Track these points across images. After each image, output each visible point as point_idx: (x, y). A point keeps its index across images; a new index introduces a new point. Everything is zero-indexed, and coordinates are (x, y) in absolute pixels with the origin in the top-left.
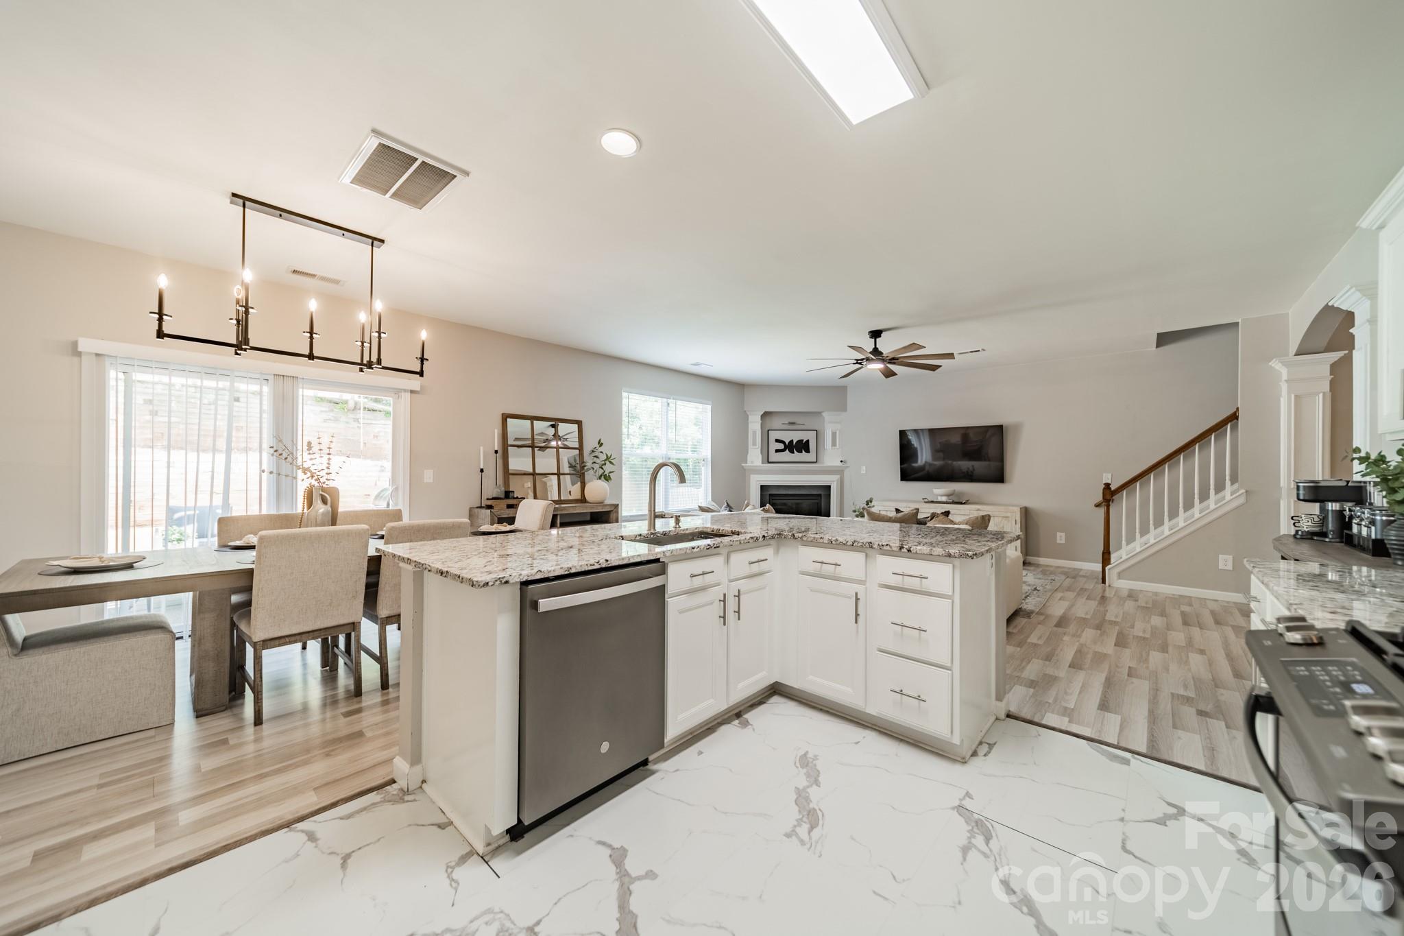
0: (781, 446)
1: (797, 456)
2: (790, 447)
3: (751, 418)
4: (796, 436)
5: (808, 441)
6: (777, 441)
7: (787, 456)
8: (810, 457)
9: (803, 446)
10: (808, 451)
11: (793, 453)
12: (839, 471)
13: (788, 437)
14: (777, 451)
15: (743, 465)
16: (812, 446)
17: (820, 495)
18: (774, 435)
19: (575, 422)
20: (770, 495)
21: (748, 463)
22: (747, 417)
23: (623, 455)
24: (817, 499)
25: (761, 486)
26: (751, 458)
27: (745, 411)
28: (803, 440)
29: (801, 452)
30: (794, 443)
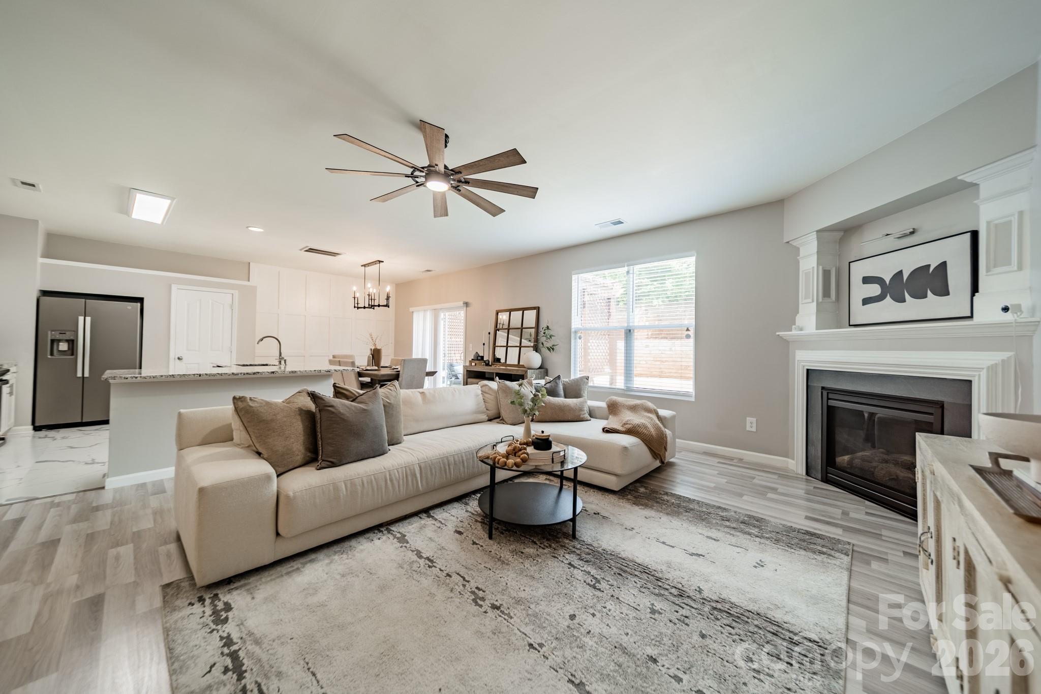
0: (874, 290)
1: (912, 307)
2: (896, 289)
3: (802, 252)
4: (910, 261)
5: (943, 265)
6: (867, 280)
7: (888, 309)
8: (955, 304)
9: (928, 281)
10: (943, 291)
11: (903, 301)
13: (885, 268)
14: (866, 301)
15: (777, 333)
16: (959, 277)
17: (940, 404)
18: (861, 270)
19: (534, 308)
20: (823, 388)
21: (791, 331)
22: (797, 250)
23: (573, 330)
24: (931, 414)
25: (808, 370)
26: (800, 320)
27: (788, 242)
28: (929, 266)
29: (925, 296)
30: (905, 281)
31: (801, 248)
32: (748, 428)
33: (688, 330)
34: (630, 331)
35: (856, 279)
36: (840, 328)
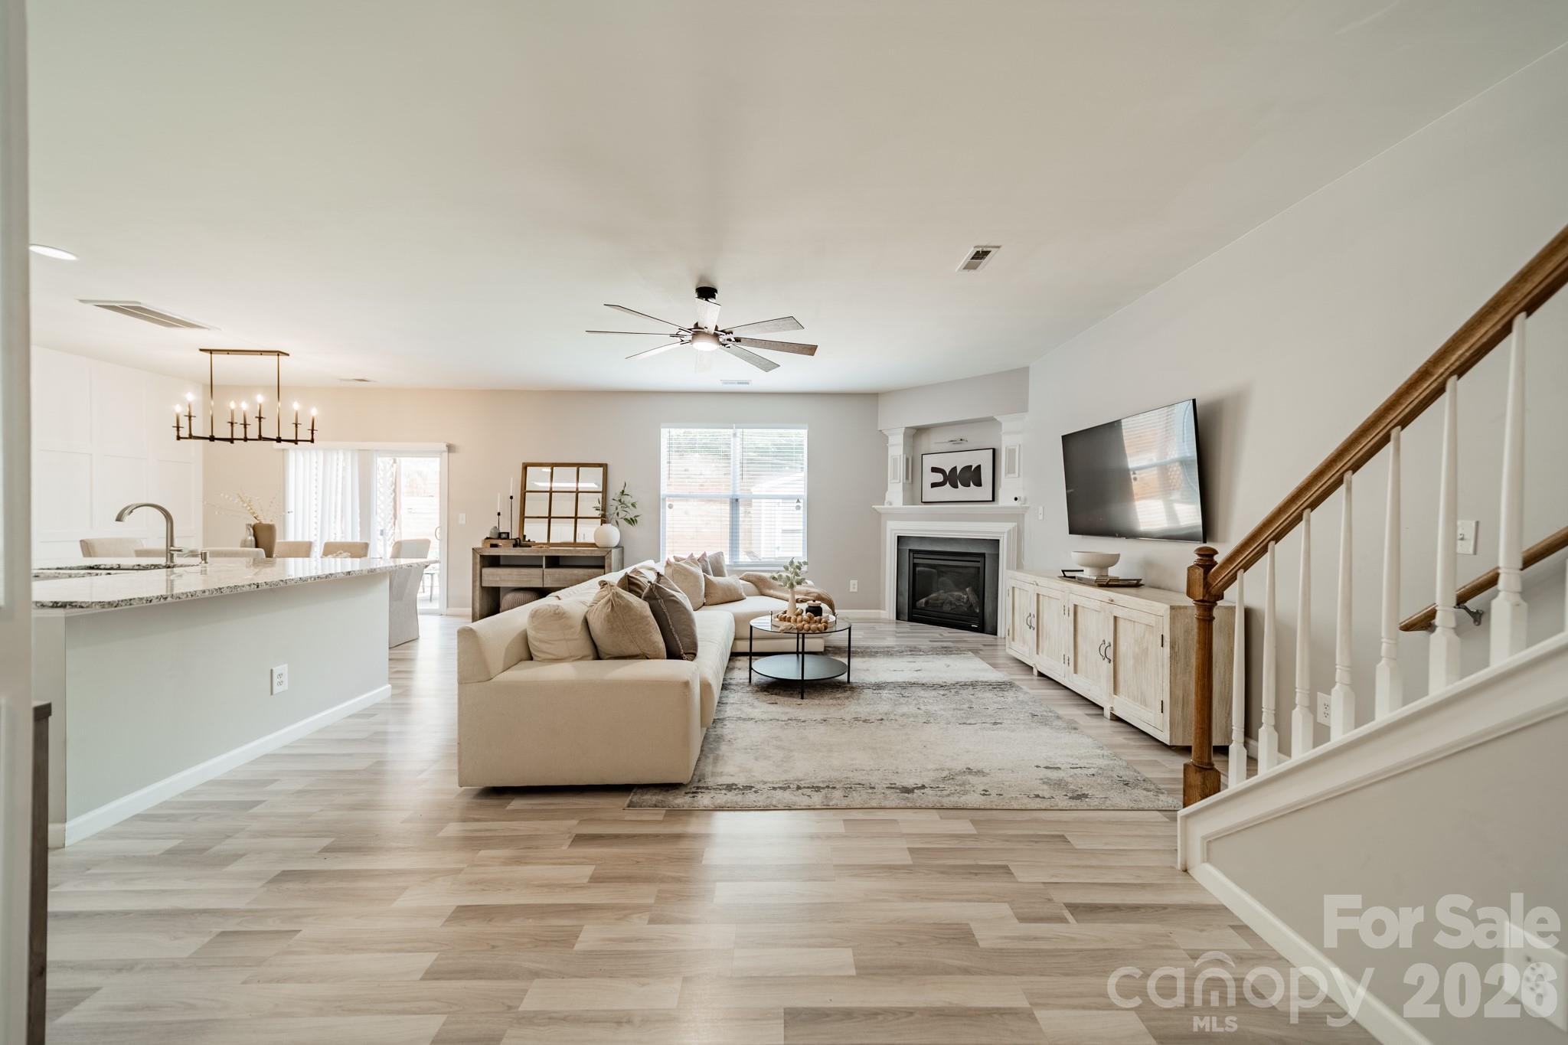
0: (939, 478)
1: (962, 492)
2: (953, 478)
3: (891, 440)
4: (960, 461)
5: (979, 467)
6: (934, 470)
7: (947, 492)
8: (985, 492)
9: (971, 476)
10: (979, 484)
11: (957, 487)
12: (1016, 517)
13: (947, 463)
14: (934, 485)
15: (873, 506)
16: (986, 475)
17: (983, 555)
18: (930, 462)
19: (600, 465)
20: (910, 550)
21: (883, 505)
22: (886, 438)
23: (661, 497)
24: (979, 562)
25: (898, 537)
26: (889, 496)
27: (881, 431)
28: (971, 466)
29: (969, 486)
30: (958, 472)
31: (890, 438)
32: (851, 590)
33: (798, 501)
34: (737, 500)
35: (927, 469)
36: (913, 505)
